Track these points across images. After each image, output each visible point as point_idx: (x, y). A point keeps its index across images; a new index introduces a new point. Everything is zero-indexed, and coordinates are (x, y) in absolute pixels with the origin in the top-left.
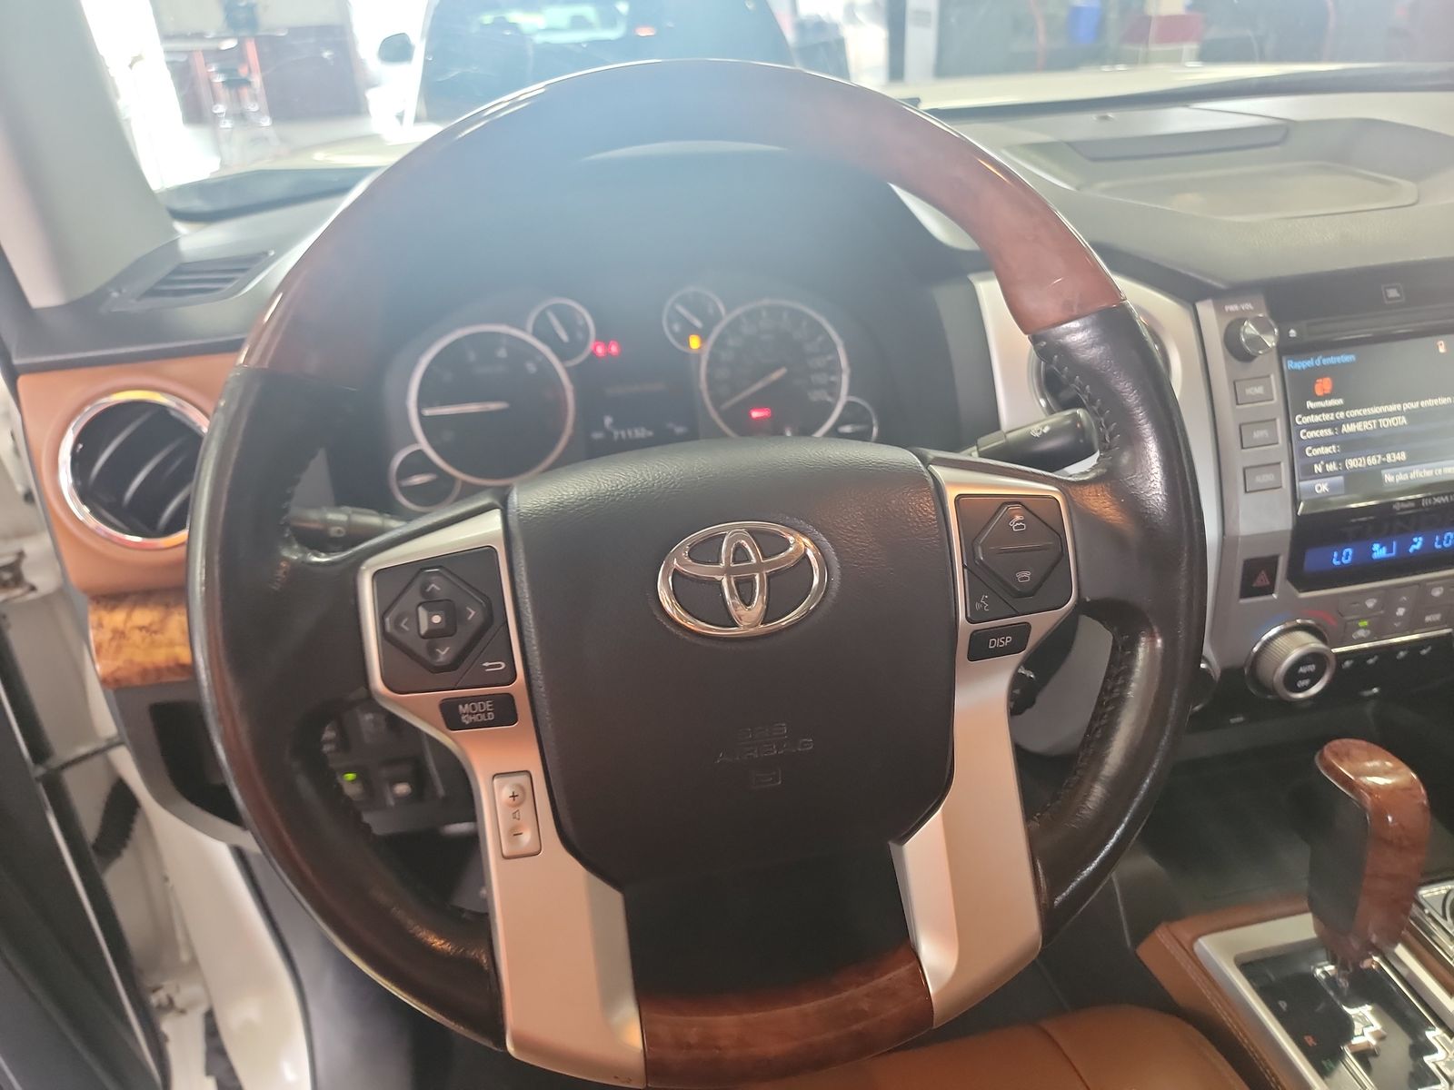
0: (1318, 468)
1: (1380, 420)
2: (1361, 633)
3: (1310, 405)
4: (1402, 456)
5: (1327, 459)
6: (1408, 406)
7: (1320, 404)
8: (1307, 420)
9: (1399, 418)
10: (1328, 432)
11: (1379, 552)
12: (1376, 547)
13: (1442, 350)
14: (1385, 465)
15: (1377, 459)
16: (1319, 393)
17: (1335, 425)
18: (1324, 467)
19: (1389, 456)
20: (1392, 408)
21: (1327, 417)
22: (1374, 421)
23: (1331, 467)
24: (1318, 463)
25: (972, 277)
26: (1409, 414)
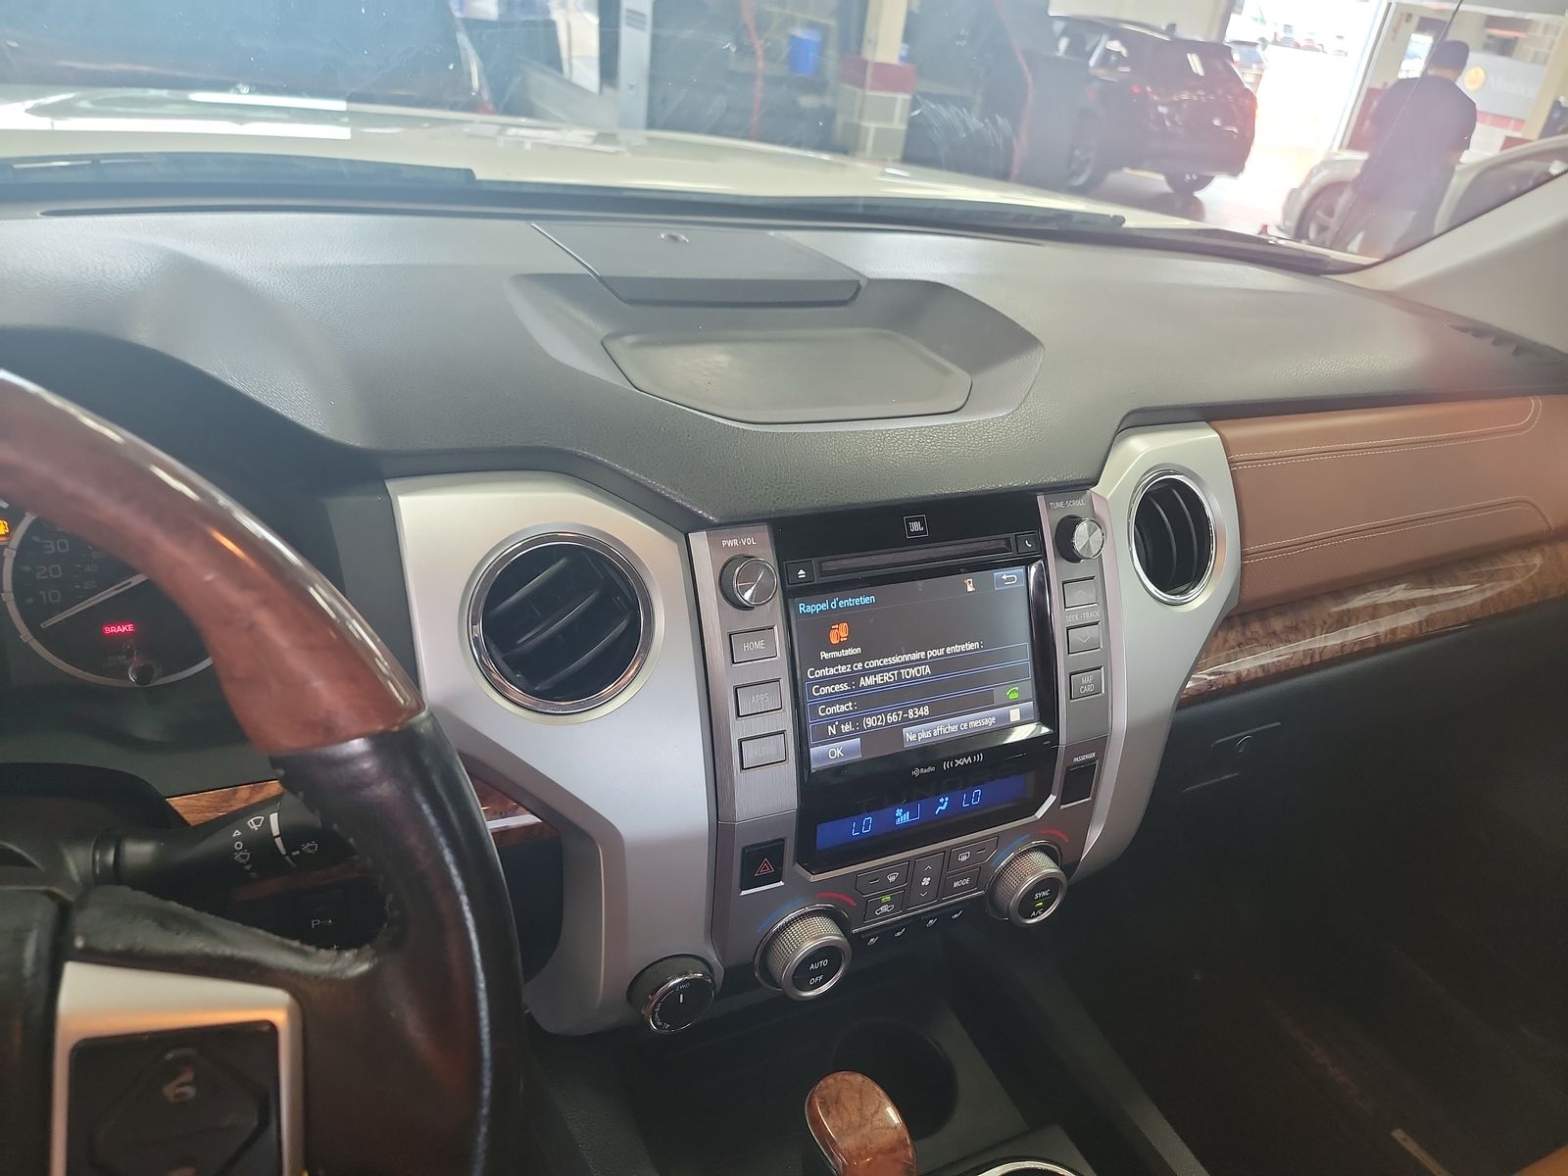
0: (832, 730)
1: (902, 671)
2: (884, 909)
3: (825, 655)
4: (925, 711)
5: (842, 718)
6: (931, 653)
7: (836, 654)
8: (820, 673)
9: (923, 667)
10: (844, 687)
11: (903, 817)
12: (899, 812)
13: (970, 589)
14: (907, 722)
15: (898, 715)
16: (834, 641)
17: (852, 679)
18: (838, 728)
19: (911, 712)
20: (915, 656)
21: (843, 669)
22: (896, 672)
23: (846, 728)
24: (832, 724)
25: (390, 485)
26: (934, 664)
